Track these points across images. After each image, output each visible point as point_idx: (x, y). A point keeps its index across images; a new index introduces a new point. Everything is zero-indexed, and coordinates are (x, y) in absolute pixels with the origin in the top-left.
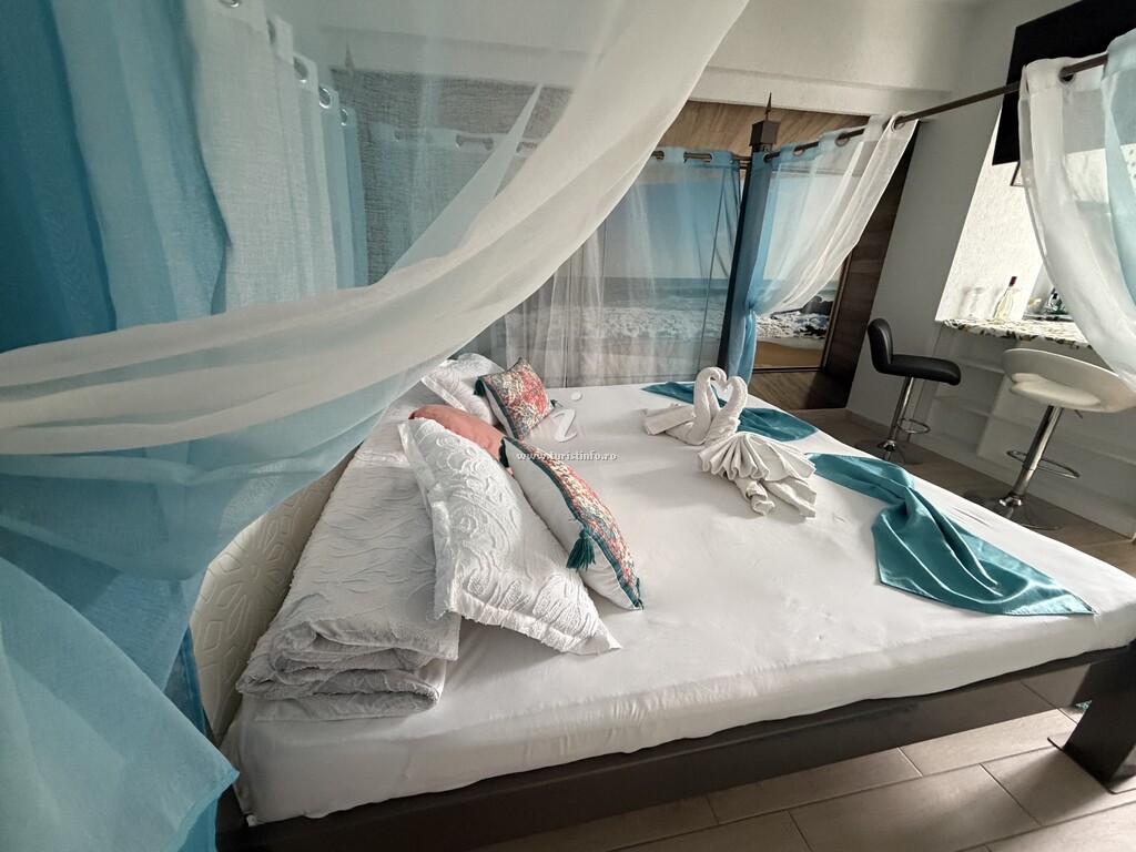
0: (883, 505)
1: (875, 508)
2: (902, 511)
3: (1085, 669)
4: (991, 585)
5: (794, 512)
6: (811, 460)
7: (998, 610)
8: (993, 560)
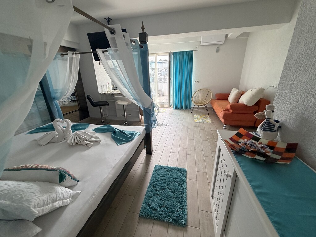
0: (111, 133)
1: (110, 134)
2: (114, 132)
3: (143, 141)
4: (130, 136)
5: (97, 143)
6: (93, 131)
7: (133, 139)
8: (129, 133)
